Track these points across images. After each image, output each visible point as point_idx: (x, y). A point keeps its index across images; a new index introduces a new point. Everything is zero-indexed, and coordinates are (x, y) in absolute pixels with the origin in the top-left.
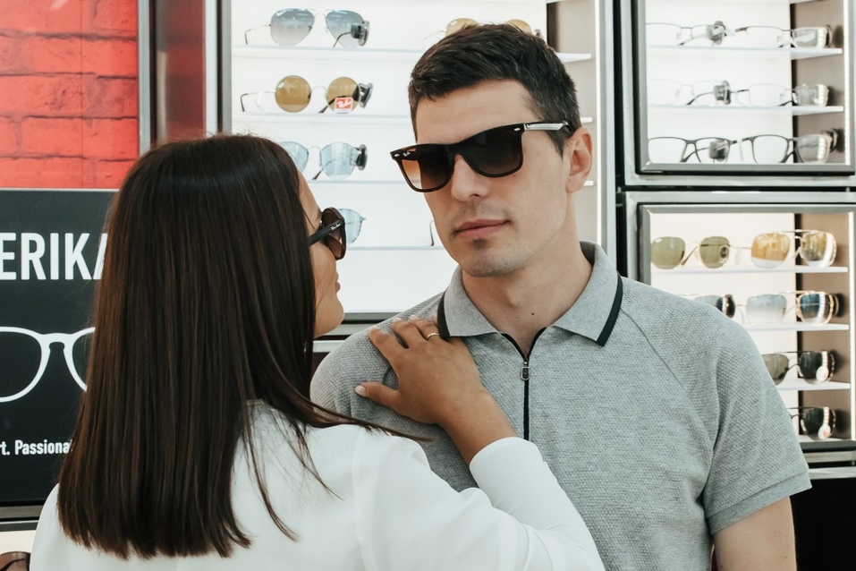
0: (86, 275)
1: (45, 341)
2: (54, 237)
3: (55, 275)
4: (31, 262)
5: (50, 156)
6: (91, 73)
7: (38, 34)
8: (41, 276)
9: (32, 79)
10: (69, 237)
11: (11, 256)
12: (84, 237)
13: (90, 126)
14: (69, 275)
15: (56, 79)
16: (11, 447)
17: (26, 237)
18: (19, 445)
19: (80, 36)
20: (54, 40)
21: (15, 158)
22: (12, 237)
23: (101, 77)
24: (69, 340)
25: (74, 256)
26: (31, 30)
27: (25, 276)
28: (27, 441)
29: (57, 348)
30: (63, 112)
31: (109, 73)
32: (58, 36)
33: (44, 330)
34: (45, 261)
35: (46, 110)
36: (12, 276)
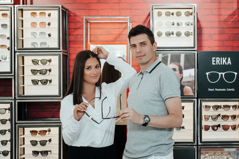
0: (226, 64)
1: (220, 74)
2: (221, 58)
3: (221, 64)
4: (218, 62)
5: (228, 46)
6: (234, 33)
7: (226, 28)
8: (219, 64)
9: (225, 35)
10: (224, 58)
11: (215, 61)
12: (226, 58)
13: (234, 41)
14: (224, 64)
15: (229, 34)
16: (215, 90)
17: (217, 58)
18: (216, 89)
19: (233, 28)
20: (229, 28)
21: (223, 47)
22: (215, 58)
23: (236, 34)
24: (223, 74)
25: (224, 61)
26: (225, 27)
27: (217, 64)
28: (217, 89)
29: (222, 75)
30: (230, 39)
31: (237, 33)
32: (230, 28)
33: (220, 72)
34: (220, 62)
35: (227, 39)
36: (215, 64)
